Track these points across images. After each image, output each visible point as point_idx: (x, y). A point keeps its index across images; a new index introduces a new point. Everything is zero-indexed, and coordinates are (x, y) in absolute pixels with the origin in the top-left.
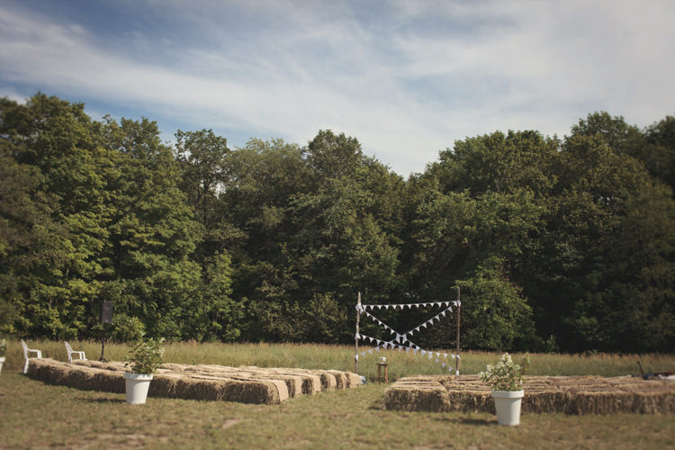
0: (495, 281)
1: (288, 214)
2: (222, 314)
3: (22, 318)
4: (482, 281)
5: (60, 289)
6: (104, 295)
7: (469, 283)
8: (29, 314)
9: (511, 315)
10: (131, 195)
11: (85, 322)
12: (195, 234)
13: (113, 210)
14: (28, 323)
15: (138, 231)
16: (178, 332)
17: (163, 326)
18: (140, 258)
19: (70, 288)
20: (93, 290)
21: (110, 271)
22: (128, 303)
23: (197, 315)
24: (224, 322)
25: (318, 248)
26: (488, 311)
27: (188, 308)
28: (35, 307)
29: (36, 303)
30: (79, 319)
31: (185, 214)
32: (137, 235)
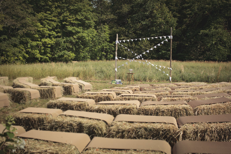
0: (220, 30)
1: (132, 7)
2: (106, 49)
3: (25, 54)
4: (213, 30)
5: (38, 42)
6: (58, 44)
7: (206, 31)
8: (27, 52)
9: (227, 45)
10: (67, 4)
11: (51, 54)
12: (94, 18)
13: (59, 10)
14: (27, 56)
15: (70, 18)
16: (89, 57)
17: (82, 55)
18: (70, 28)
19: (42, 42)
20: (52, 42)
21: (59, 34)
22: (67, 46)
23: (96, 50)
24: (106, 52)
25: (144, 20)
26: (215, 44)
27: (92, 47)
28: (29, 50)
29: (29, 48)
30: (49, 54)
31: (89, 10)
32: (69, 20)
